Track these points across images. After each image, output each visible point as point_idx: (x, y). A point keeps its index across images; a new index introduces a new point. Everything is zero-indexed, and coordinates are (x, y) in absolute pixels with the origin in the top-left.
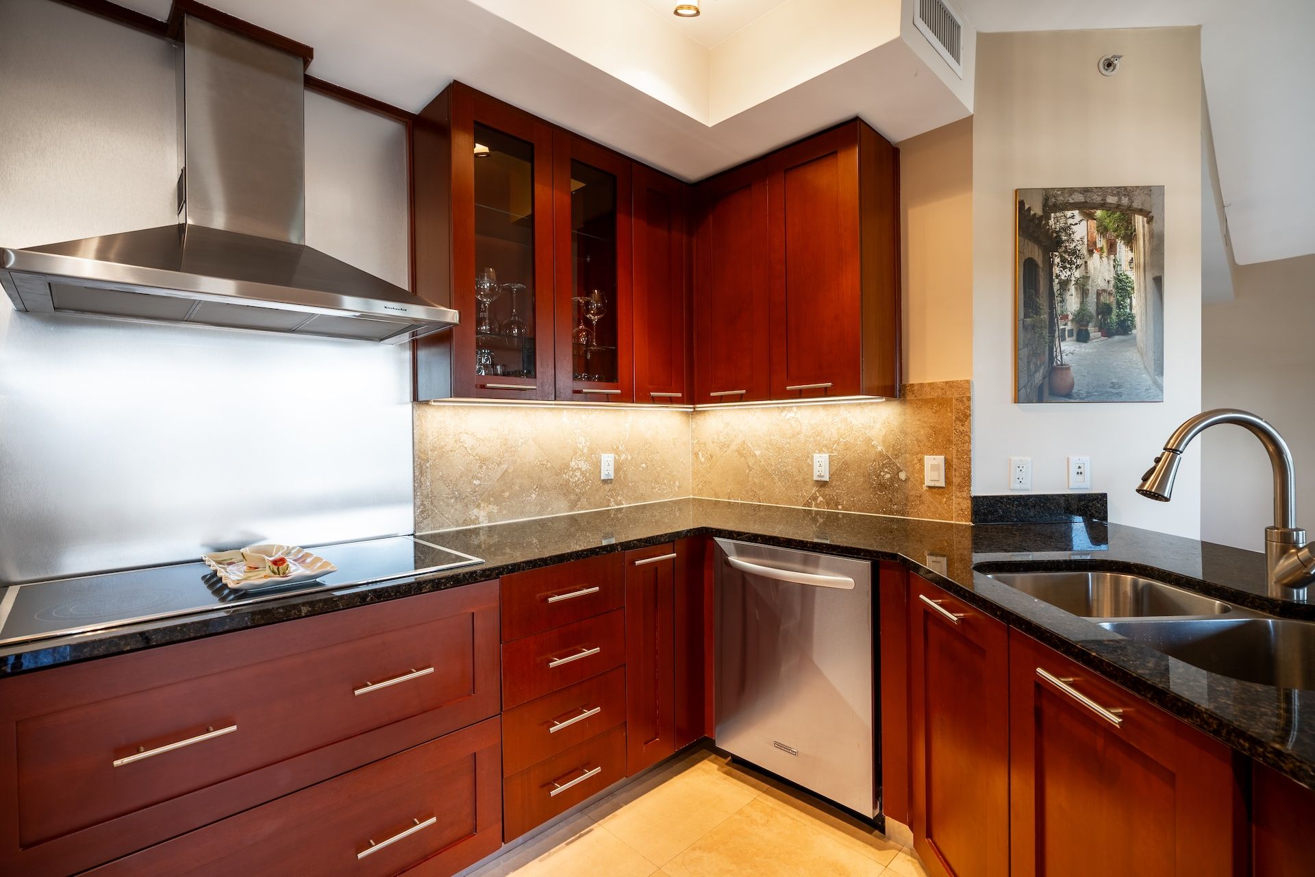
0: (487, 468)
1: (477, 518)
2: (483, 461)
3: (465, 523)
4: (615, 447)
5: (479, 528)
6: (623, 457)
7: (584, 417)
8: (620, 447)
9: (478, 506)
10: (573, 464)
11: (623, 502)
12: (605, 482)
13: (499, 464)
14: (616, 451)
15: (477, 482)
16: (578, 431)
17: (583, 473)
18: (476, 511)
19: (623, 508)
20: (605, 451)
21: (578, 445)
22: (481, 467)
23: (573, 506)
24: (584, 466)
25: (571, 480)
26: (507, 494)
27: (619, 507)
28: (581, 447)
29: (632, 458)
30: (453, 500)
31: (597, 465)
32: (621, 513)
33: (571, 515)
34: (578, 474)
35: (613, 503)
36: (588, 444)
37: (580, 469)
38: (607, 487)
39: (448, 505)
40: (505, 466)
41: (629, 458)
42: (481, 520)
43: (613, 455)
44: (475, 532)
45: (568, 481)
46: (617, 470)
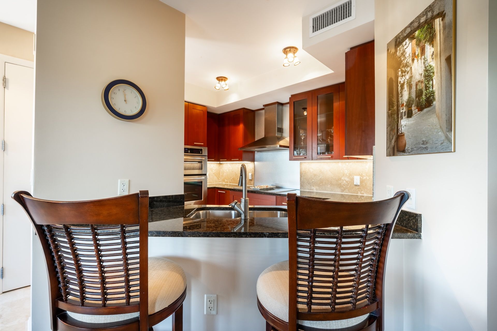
0: (316, 177)
1: (313, 189)
2: (315, 175)
3: (310, 190)
4: (361, 174)
5: (314, 192)
6: (365, 178)
7: (347, 164)
8: (363, 174)
9: (314, 186)
10: (343, 178)
11: (365, 194)
12: (356, 185)
13: (319, 176)
14: (361, 175)
15: (313, 180)
16: (345, 168)
17: (346, 181)
18: (313, 187)
19: (364, 196)
20: (357, 175)
21: (345, 173)
22: (314, 177)
23: (343, 191)
24: (347, 179)
25: (342, 183)
26: (321, 184)
27: (362, 195)
28: (346, 173)
29: (369, 179)
30: (308, 184)
31: (353, 180)
32: (363, 197)
33: (341, 194)
34: (345, 182)
35: (360, 193)
36: (349, 172)
37: (346, 180)
38: (357, 187)
39: (307, 185)
40: (321, 177)
41: (368, 178)
42: (314, 189)
43: (359, 177)
44: (313, 192)
45: (340, 184)
46: (362, 181)
